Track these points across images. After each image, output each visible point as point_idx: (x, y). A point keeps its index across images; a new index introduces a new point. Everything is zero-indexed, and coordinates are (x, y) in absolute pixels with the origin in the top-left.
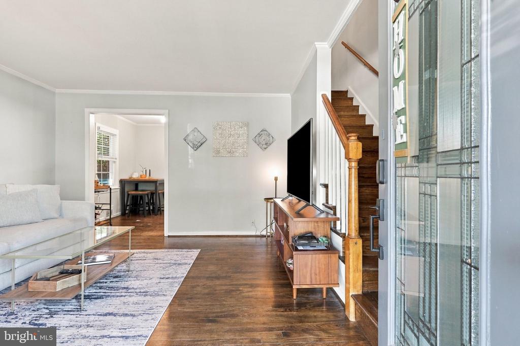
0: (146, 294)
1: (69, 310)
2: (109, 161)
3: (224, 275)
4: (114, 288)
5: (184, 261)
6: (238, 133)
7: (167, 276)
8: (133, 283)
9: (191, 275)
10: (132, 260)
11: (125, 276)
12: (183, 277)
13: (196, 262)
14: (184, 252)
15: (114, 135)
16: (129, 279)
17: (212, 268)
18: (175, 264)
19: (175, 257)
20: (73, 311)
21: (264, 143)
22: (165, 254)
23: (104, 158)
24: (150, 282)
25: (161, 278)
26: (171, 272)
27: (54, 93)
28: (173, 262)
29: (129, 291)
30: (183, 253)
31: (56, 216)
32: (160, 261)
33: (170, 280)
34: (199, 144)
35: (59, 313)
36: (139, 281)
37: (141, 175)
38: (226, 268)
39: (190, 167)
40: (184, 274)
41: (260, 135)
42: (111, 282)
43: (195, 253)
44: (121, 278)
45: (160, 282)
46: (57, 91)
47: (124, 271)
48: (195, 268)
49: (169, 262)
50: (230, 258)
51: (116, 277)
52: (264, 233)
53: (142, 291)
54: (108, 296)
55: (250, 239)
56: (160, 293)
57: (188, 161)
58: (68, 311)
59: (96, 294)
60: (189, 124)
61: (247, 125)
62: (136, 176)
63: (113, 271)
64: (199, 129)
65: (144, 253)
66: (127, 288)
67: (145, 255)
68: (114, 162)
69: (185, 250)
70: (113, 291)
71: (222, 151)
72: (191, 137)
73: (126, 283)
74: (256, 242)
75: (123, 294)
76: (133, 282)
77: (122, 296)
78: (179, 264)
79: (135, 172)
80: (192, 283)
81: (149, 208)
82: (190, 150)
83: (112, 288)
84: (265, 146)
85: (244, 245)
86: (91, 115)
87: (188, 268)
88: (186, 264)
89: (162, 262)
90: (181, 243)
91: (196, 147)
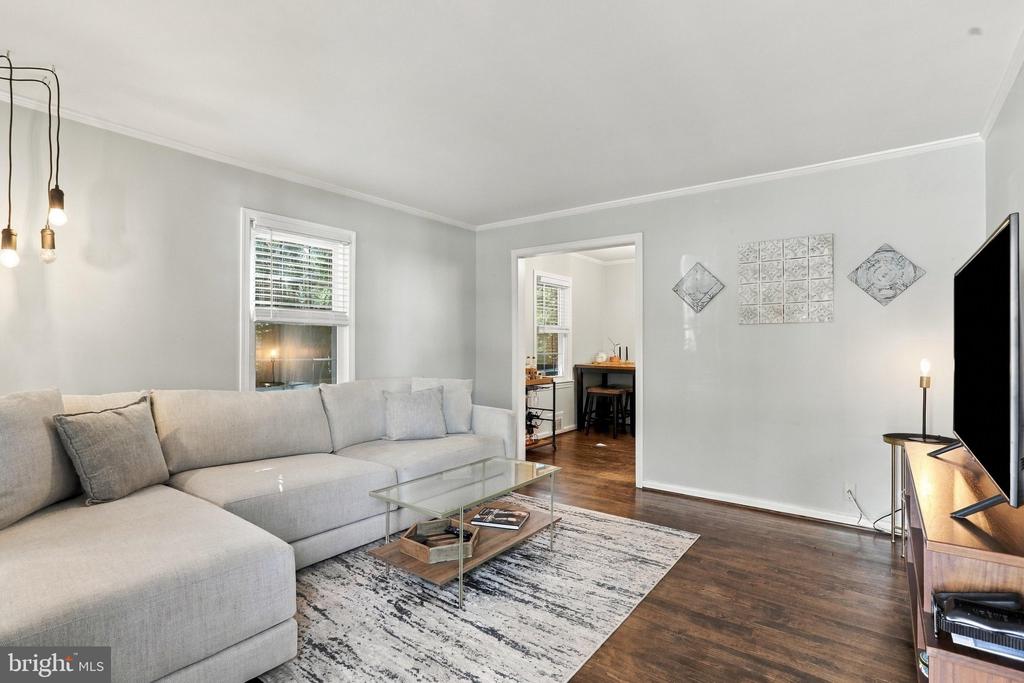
0: (559, 610)
1: (446, 600)
2: (556, 334)
3: (738, 621)
4: (517, 579)
5: (654, 557)
6: (806, 264)
7: (612, 583)
8: (548, 580)
9: (662, 594)
10: (562, 528)
11: (542, 559)
12: (641, 595)
13: (681, 564)
14: (662, 534)
15: (563, 288)
16: (546, 568)
17: (713, 591)
18: (635, 558)
19: (641, 543)
20: (450, 604)
21: (885, 282)
22: (623, 528)
23: (550, 330)
24: (577, 585)
25: (598, 584)
26: (621, 575)
27: (473, 234)
28: (633, 551)
29: (537, 594)
30: (660, 534)
31: (464, 428)
32: (609, 544)
33: (615, 595)
34: (706, 299)
35: (433, 600)
36: (558, 579)
37: (611, 358)
38: (748, 604)
39: (686, 347)
40: (644, 587)
41: (871, 263)
42: (516, 565)
43: (685, 541)
44: (533, 563)
45: (593, 593)
46: (479, 228)
47: (542, 549)
48: (673, 581)
49: (626, 550)
50: (767, 577)
51: (527, 557)
52: (886, 526)
53: (558, 602)
54: (503, 593)
55: (841, 534)
56: (587, 620)
57: (684, 336)
58: (443, 601)
59: (489, 582)
60: (684, 257)
61: (830, 241)
62: (602, 359)
63: (526, 543)
64: (706, 265)
65: (586, 516)
66: (535, 587)
67: (587, 521)
68: (565, 335)
69: (666, 529)
70: (514, 586)
71: (762, 311)
72: (687, 286)
73: (538, 574)
74: (860, 550)
75: (527, 598)
76: (549, 577)
77: (522, 601)
78: (644, 561)
79: (602, 351)
80: (655, 617)
81: (624, 421)
82: (688, 313)
83: (514, 577)
84: (890, 293)
85: (816, 549)
86: (519, 260)
87: (661, 573)
88: (657, 564)
89: (613, 546)
90: (663, 511)
91: (699, 306)
